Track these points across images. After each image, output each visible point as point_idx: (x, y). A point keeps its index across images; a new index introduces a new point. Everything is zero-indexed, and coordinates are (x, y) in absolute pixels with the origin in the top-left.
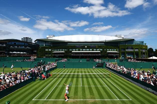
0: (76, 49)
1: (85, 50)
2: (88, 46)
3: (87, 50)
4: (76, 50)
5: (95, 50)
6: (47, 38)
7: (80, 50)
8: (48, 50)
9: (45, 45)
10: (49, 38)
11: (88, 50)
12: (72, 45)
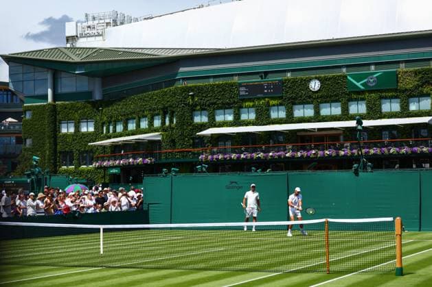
0: (236, 105)
1: (309, 112)
2: (330, 74)
3: (325, 111)
4: (244, 117)
5: (395, 106)
6: (68, 39)
7: (274, 115)
8: (77, 128)
9: (55, 97)
10: (82, 43)
11: (336, 110)
12: (211, 81)
